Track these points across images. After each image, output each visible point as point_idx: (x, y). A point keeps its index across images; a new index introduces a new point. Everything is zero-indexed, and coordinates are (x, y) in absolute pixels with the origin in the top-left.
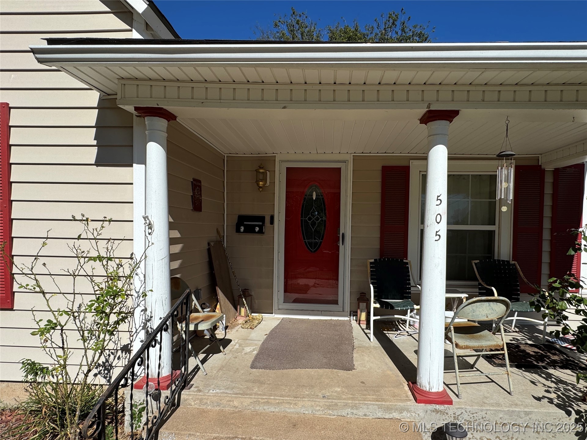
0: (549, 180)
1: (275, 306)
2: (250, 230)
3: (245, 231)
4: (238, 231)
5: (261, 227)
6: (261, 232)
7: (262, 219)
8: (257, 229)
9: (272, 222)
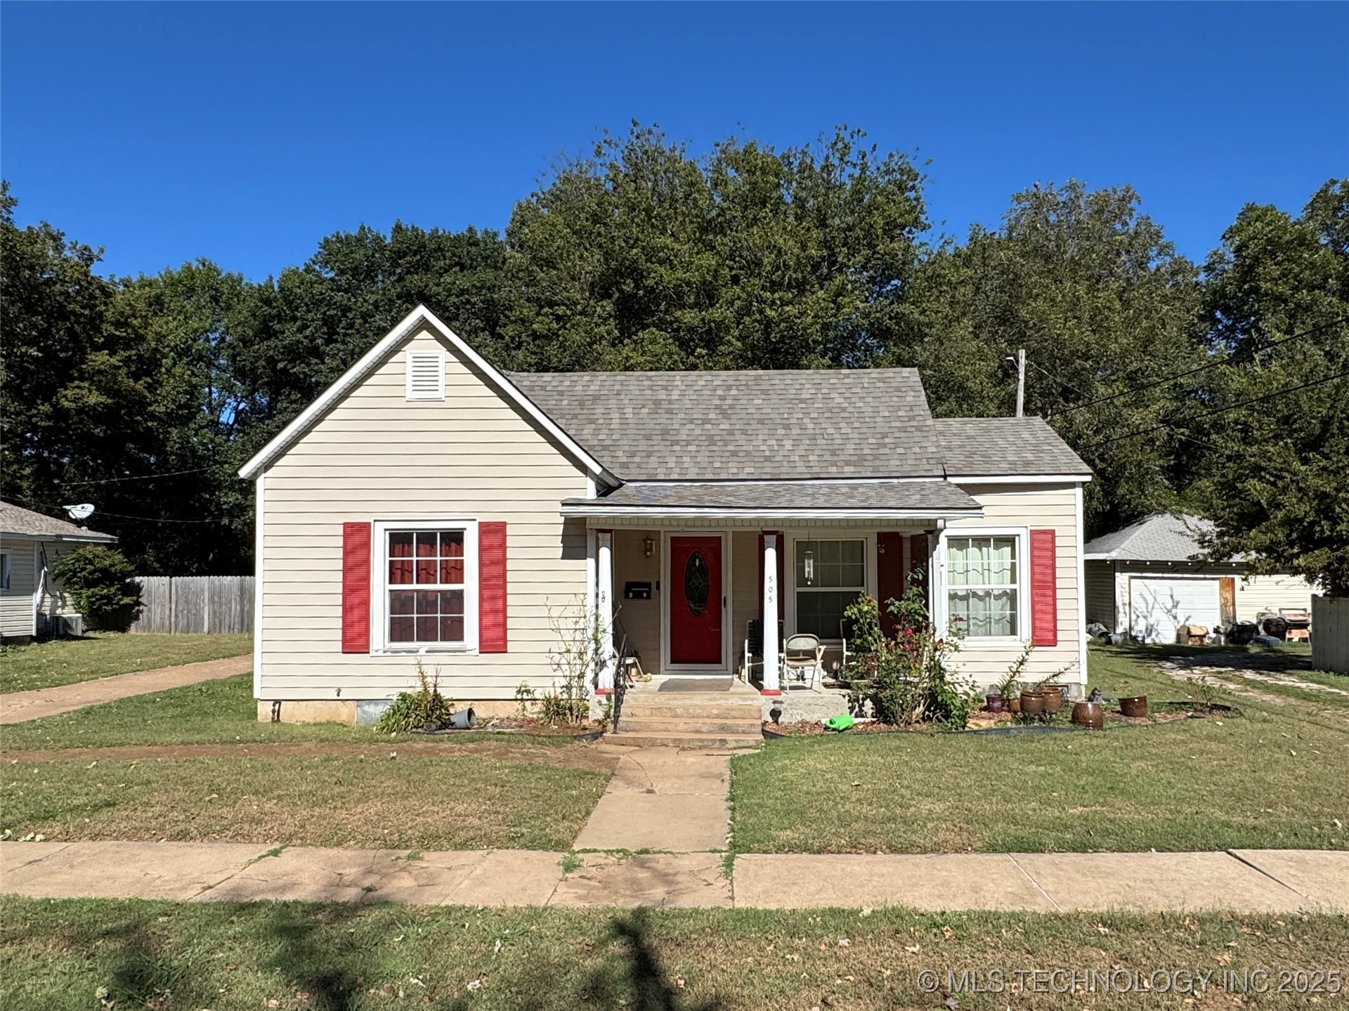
0: (907, 546)
1: (662, 668)
2: (638, 595)
3: (633, 597)
4: (627, 596)
5: (649, 593)
6: (649, 597)
7: (648, 585)
8: (645, 595)
9: (658, 588)
